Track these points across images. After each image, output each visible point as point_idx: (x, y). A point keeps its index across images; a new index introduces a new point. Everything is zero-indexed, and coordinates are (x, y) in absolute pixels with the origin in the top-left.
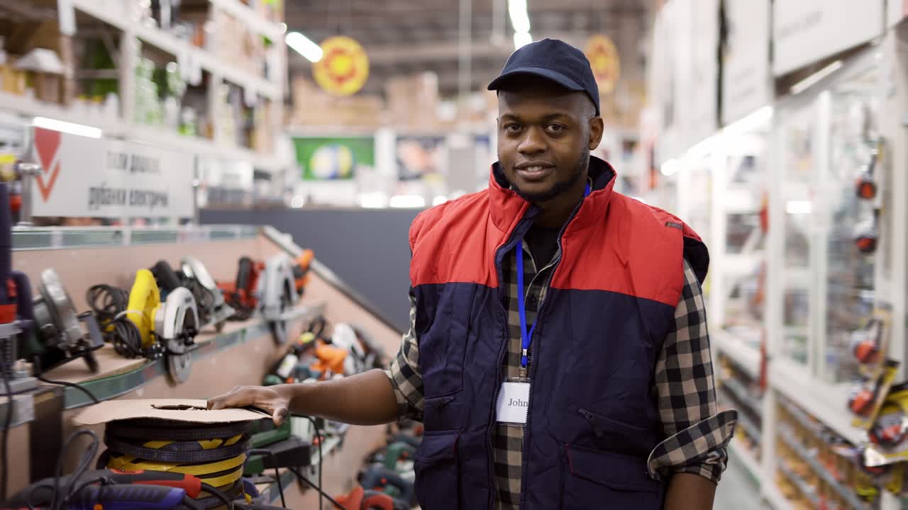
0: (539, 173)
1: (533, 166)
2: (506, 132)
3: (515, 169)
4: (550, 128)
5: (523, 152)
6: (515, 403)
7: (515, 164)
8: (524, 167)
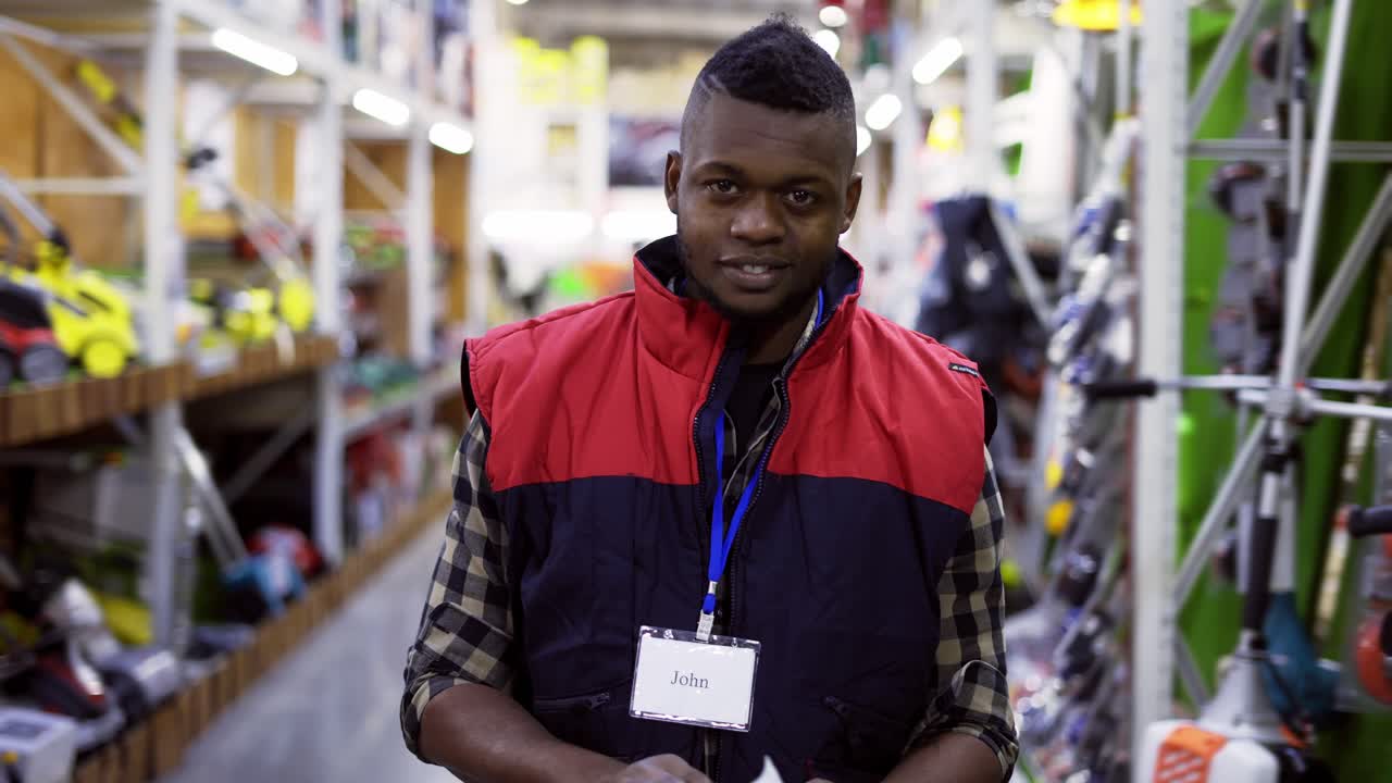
0: (765, 277)
1: (754, 264)
2: (706, 192)
3: (720, 264)
4: (791, 197)
5: (741, 237)
6: (684, 681)
7: (719, 255)
8: (736, 264)
